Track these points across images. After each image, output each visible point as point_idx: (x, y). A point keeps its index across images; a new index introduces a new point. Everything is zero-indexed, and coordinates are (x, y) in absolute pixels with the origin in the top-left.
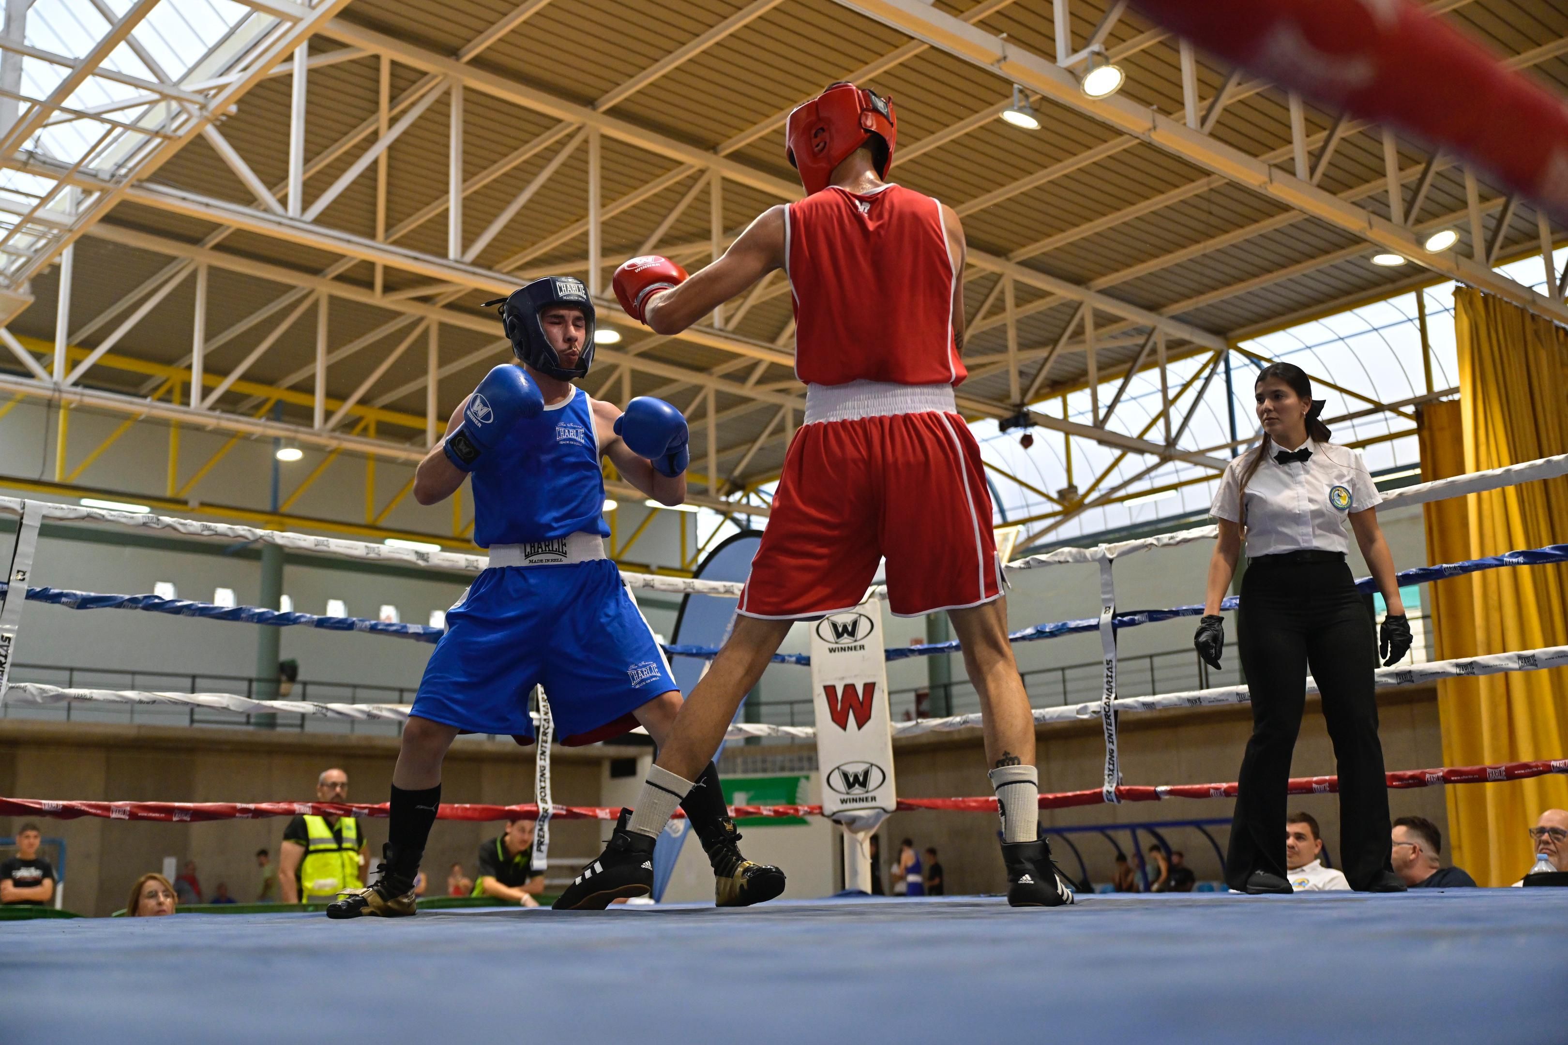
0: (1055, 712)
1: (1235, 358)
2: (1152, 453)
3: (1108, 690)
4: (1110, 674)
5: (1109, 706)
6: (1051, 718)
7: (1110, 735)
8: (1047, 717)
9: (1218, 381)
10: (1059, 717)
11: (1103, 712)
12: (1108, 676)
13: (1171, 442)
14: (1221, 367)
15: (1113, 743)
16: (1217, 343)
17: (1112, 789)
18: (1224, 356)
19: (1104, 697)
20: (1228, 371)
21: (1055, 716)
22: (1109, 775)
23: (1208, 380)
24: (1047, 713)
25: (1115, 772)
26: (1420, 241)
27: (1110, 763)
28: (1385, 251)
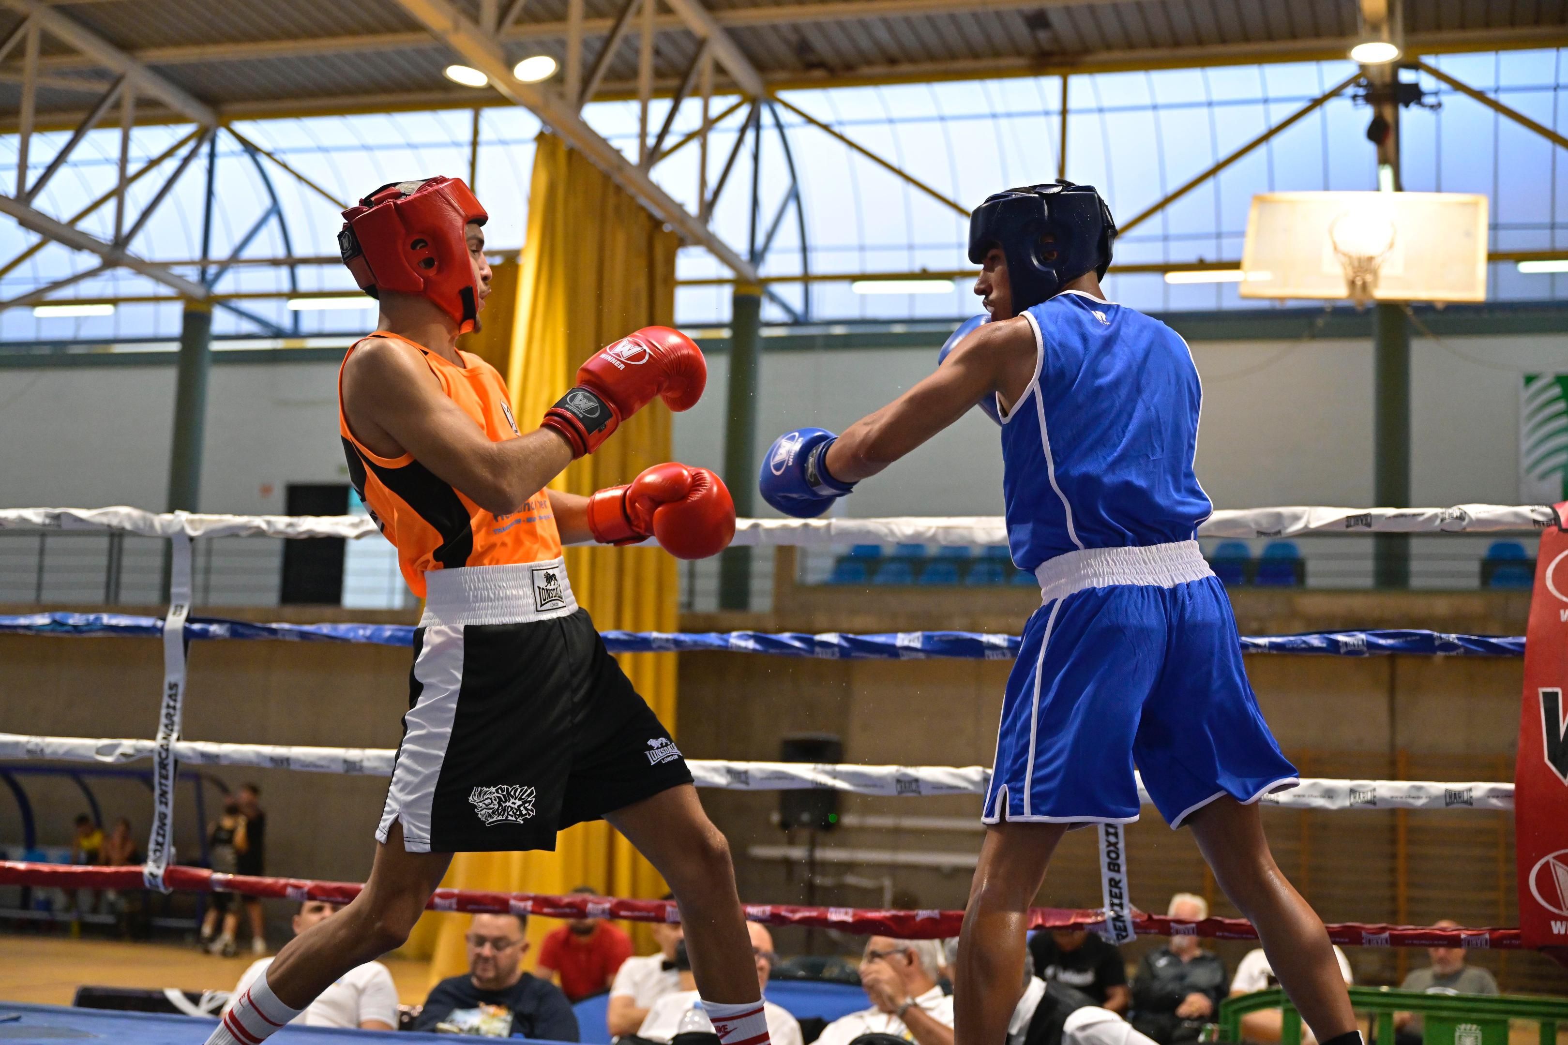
0: (61, 745)
1: (225, 141)
2: (93, 251)
3: (166, 726)
4: (172, 703)
5: (167, 750)
6: (54, 753)
7: (163, 794)
8: (48, 751)
9: (199, 165)
10: (67, 753)
11: (156, 759)
12: (168, 706)
13: (121, 241)
14: (205, 149)
15: (166, 804)
16: (204, 115)
17: (160, 872)
18: (209, 135)
19: (160, 735)
20: (212, 156)
21: (61, 751)
22: (155, 851)
23: (186, 161)
24: (49, 745)
25: (166, 847)
26: (510, 63)
27: (158, 834)
28: (462, 61)
